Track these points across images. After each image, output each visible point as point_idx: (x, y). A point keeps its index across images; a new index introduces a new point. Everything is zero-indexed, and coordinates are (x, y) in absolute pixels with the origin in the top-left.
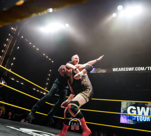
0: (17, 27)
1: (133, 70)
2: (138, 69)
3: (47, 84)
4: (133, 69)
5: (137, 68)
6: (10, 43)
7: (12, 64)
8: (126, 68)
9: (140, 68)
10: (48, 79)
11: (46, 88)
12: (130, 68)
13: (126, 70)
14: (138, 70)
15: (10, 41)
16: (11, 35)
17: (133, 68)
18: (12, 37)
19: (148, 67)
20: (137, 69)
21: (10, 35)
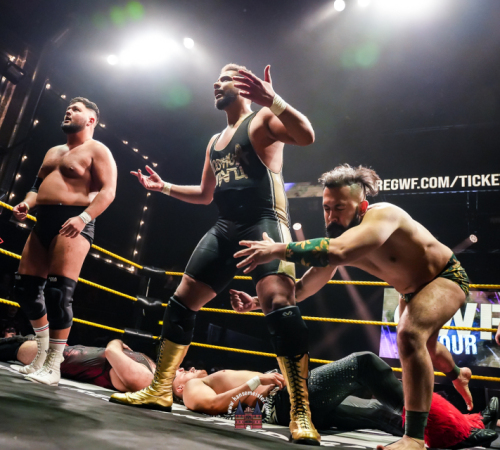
0: (27, 51)
1: (413, 187)
2: (428, 183)
3: (139, 237)
4: (413, 184)
5: (427, 179)
6: (7, 107)
7: (18, 176)
8: (392, 182)
9: (435, 179)
10: (142, 223)
11: (136, 252)
12: (405, 180)
13: (392, 188)
14: (431, 186)
15: (6, 100)
16: (8, 79)
17: (413, 180)
18: (14, 87)
19: (463, 178)
20: (425, 183)
21: (4, 79)
